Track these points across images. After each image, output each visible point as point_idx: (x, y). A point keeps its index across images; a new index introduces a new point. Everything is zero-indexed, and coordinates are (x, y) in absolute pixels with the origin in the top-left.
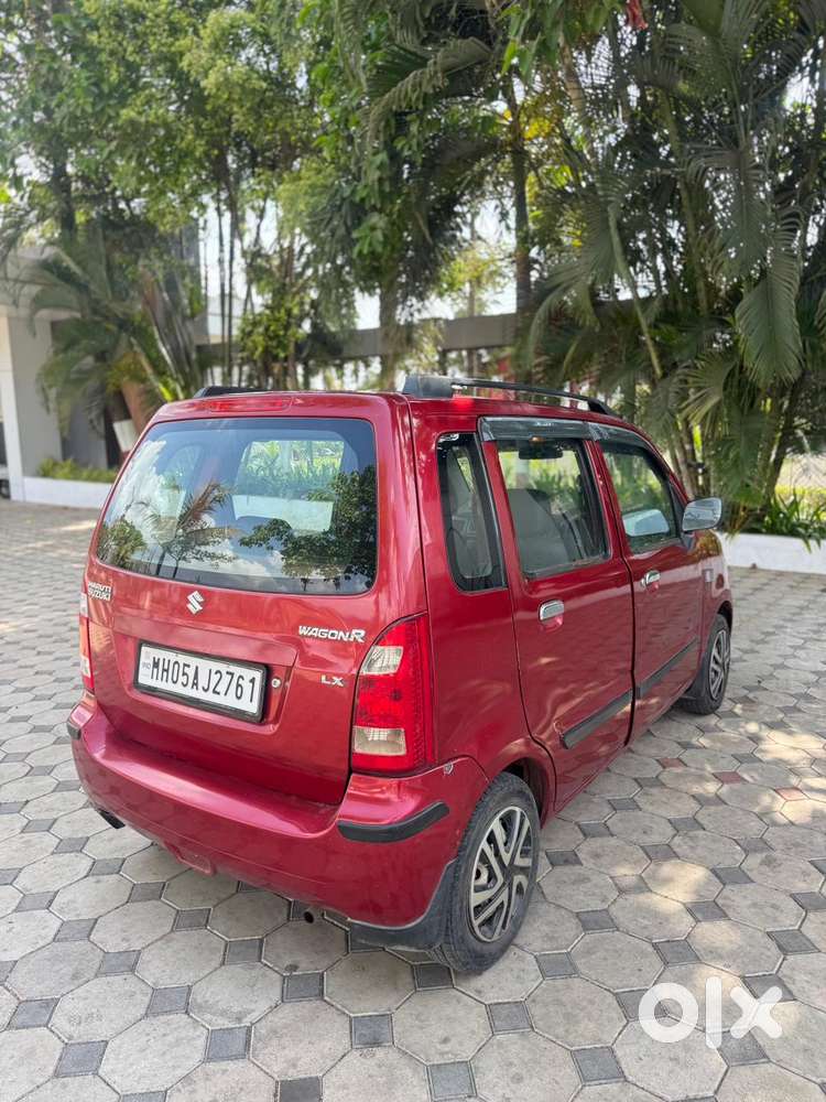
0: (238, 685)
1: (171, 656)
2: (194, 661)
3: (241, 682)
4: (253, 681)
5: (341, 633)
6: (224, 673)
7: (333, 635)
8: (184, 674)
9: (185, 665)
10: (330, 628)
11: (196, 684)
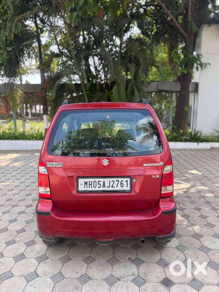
0: (121, 183)
1: (92, 180)
2: (102, 180)
3: (122, 182)
4: (127, 181)
5: (157, 164)
6: (115, 181)
7: (154, 165)
8: (99, 184)
9: (99, 181)
10: (153, 163)
11: (105, 186)
